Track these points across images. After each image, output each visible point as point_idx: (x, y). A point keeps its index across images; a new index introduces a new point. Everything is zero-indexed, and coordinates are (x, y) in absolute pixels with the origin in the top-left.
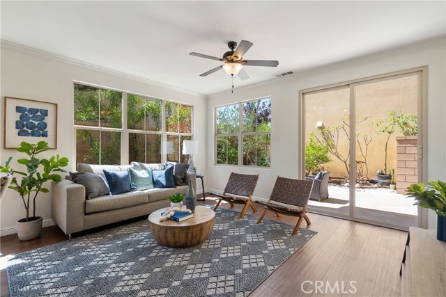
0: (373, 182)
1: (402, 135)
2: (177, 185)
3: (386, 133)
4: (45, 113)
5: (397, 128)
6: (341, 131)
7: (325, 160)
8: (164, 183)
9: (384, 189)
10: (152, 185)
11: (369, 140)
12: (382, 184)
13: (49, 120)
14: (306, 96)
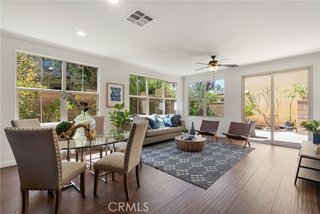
0: (282, 128)
1: (301, 99)
2: (177, 126)
3: (290, 97)
4: (120, 89)
5: (298, 94)
6: (262, 96)
7: (251, 114)
8: (171, 125)
9: (289, 132)
10: (165, 126)
11: (279, 101)
12: (288, 129)
13: (121, 93)
14: (246, 79)
